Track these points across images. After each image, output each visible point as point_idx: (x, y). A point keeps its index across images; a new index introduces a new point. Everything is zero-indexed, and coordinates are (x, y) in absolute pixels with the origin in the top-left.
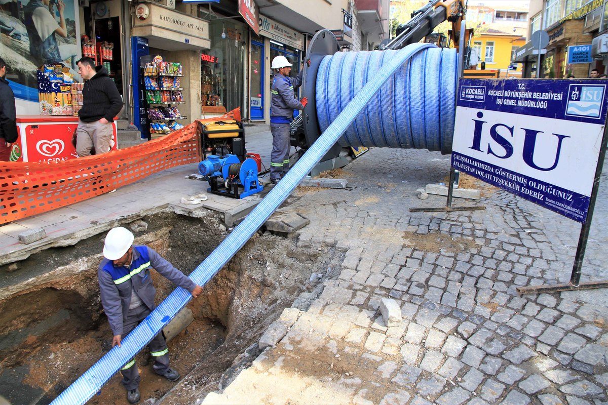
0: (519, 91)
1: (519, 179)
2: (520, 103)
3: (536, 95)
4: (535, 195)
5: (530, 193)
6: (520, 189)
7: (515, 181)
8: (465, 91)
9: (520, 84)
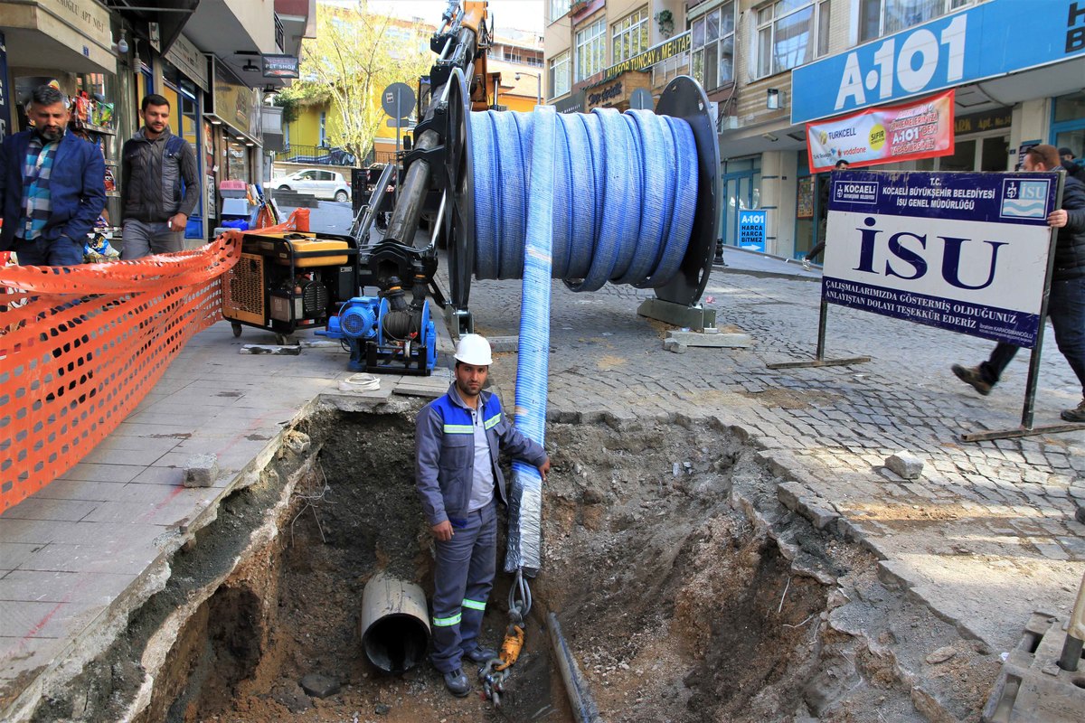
0: (932, 187)
1: (938, 305)
2: (934, 204)
3: (957, 193)
4: (963, 323)
5: (956, 321)
6: (941, 317)
7: (932, 308)
8: (843, 188)
9: (932, 179)
